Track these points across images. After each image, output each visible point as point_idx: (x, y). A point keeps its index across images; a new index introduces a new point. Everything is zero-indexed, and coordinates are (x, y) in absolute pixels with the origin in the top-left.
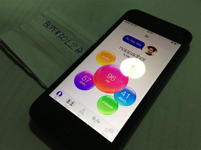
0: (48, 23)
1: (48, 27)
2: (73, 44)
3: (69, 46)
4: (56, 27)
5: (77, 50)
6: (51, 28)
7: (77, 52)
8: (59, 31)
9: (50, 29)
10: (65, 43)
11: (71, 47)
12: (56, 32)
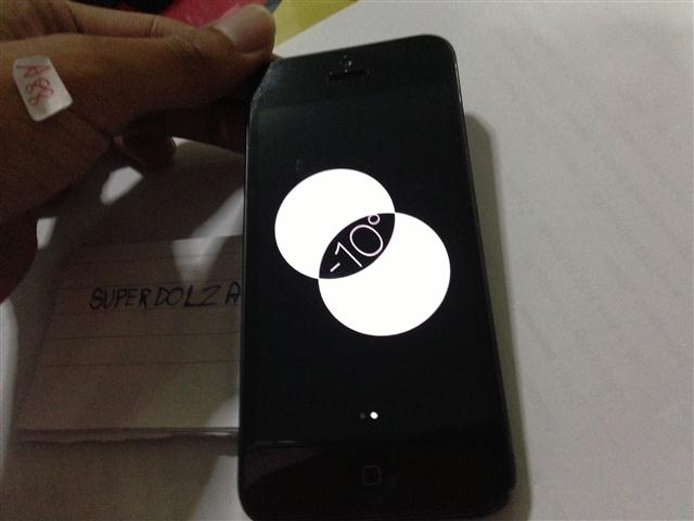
0: (98, 294)
1: (108, 303)
3: (201, 305)
4: (128, 288)
5: (229, 295)
7: (231, 300)
8: (143, 290)
9: (117, 302)
10: (187, 304)
11: (208, 301)
12: (139, 297)
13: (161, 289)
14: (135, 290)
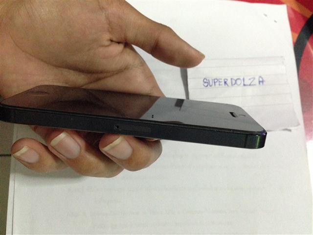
0: (205, 81)
1: (211, 84)
2: (250, 79)
3: (250, 85)
4: (218, 78)
5: (260, 82)
6: (215, 82)
7: (261, 83)
8: (225, 79)
9: (215, 84)
10: (244, 85)
11: (252, 84)
12: (223, 83)
13: (232, 79)
14: (221, 79)
